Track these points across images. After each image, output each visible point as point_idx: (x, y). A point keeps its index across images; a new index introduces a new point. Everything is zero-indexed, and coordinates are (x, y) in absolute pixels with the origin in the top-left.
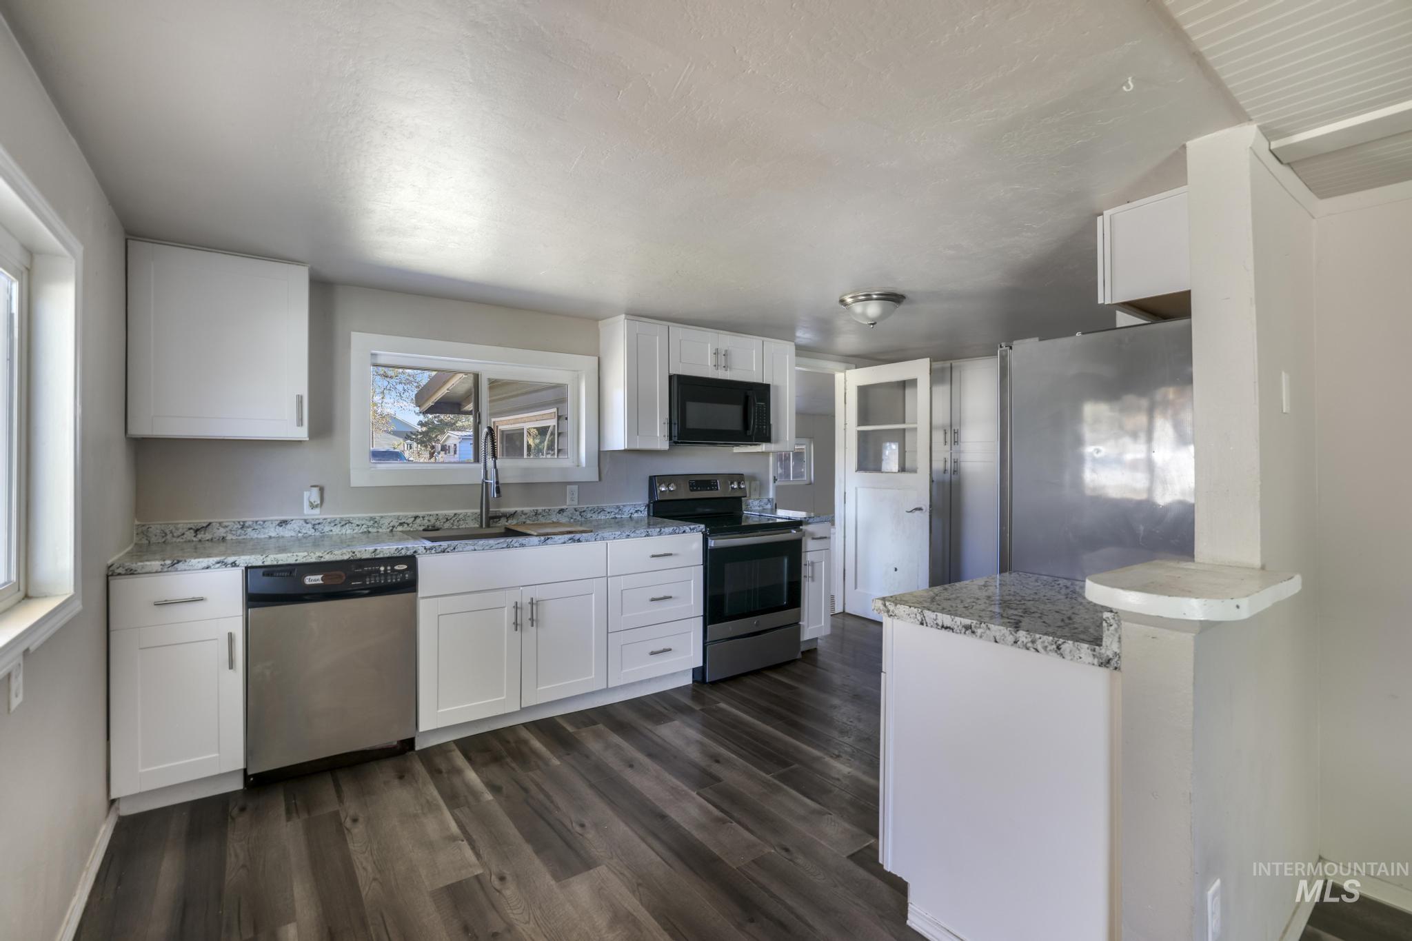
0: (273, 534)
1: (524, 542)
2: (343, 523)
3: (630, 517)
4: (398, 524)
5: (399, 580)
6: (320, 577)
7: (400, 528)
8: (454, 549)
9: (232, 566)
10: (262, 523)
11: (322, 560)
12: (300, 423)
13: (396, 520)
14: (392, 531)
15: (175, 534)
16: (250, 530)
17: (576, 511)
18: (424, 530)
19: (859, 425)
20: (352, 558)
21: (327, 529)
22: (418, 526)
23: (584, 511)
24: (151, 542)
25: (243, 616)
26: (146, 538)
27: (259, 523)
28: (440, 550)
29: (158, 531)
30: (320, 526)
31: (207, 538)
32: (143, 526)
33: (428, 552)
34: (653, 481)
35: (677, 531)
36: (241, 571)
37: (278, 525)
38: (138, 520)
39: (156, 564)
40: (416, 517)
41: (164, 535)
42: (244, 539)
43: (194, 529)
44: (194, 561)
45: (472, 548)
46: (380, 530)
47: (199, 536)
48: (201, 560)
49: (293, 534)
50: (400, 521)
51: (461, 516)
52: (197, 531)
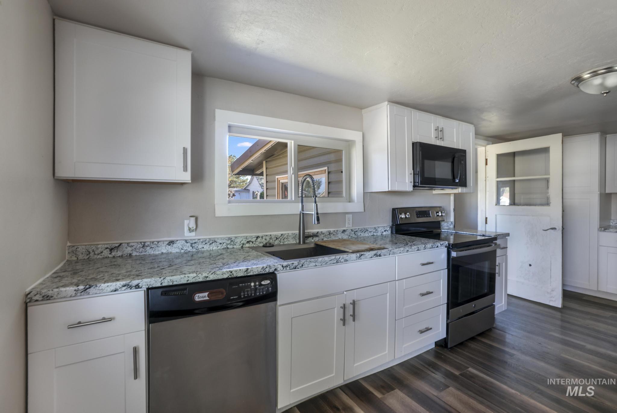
0: (164, 251)
1: (347, 258)
2: (211, 242)
3: (382, 234)
4: (246, 242)
5: (264, 293)
6: (206, 294)
7: (247, 245)
8: (302, 266)
9: (136, 288)
10: (156, 243)
11: (208, 279)
12: (185, 170)
13: (245, 239)
14: (242, 247)
15: (96, 253)
16: (148, 248)
17: (352, 231)
18: (264, 246)
19: (497, 178)
20: (230, 277)
21: (200, 246)
22: (259, 243)
23: (356, 231)
24: (79, 259)
25: (145, 330)
26: (75, 256)
27: (154, 243)
28: (292, 267)
29: (83, 250)
30: (196, 244)
31: (119, 255)
32: (73, 246)
33: (285, 269)
34: (395, 212)
35: (434, 246)
36: (143, 292)
37: (168, 244)
38: (70, 242)
39: (71, 289)
40: (257, 237)
41: (88, 253)
42: (144, 255)
43: (109, 249)
44: (103, 286)
45: (314, 264)
46: (235, 247)
47: (113, 254)
48: (109, 284)
49: (178, 251)
50: (247, 240)
51: (285, 236)
52: (111, 250)
